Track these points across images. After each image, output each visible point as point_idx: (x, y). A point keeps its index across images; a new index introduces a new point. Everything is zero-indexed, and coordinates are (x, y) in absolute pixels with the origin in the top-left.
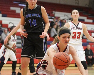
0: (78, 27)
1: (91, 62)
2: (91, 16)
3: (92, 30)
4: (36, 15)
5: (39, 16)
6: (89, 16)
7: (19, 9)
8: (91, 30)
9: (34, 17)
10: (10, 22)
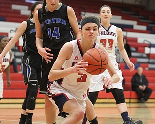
0: (109, 31)
1: (143, 95)
2: (144, 19)
3: (146, 42)
4: (58, 21)
5: (64, 22)
6: (141, 19)
7: (26, 7)
8: (144, 43)
9: (56, 25)
10: (11, 30)
